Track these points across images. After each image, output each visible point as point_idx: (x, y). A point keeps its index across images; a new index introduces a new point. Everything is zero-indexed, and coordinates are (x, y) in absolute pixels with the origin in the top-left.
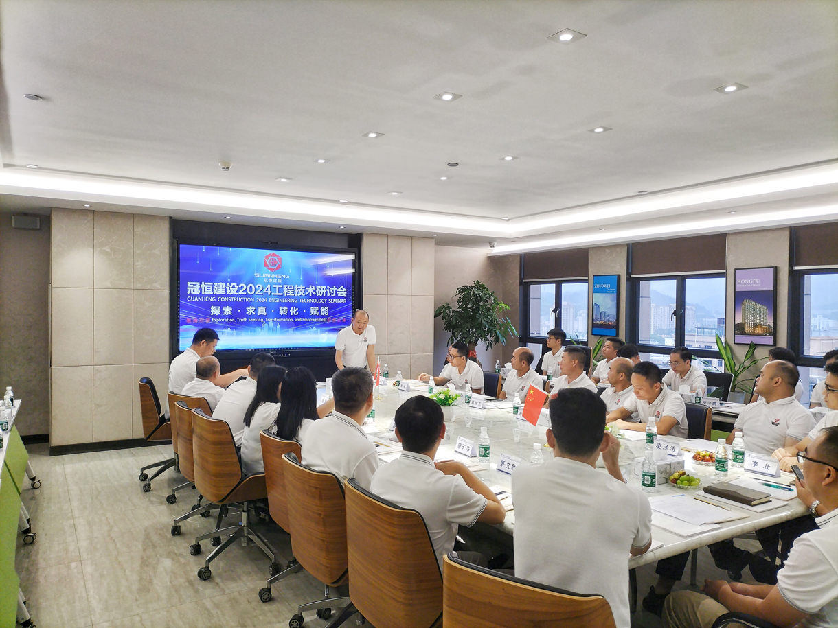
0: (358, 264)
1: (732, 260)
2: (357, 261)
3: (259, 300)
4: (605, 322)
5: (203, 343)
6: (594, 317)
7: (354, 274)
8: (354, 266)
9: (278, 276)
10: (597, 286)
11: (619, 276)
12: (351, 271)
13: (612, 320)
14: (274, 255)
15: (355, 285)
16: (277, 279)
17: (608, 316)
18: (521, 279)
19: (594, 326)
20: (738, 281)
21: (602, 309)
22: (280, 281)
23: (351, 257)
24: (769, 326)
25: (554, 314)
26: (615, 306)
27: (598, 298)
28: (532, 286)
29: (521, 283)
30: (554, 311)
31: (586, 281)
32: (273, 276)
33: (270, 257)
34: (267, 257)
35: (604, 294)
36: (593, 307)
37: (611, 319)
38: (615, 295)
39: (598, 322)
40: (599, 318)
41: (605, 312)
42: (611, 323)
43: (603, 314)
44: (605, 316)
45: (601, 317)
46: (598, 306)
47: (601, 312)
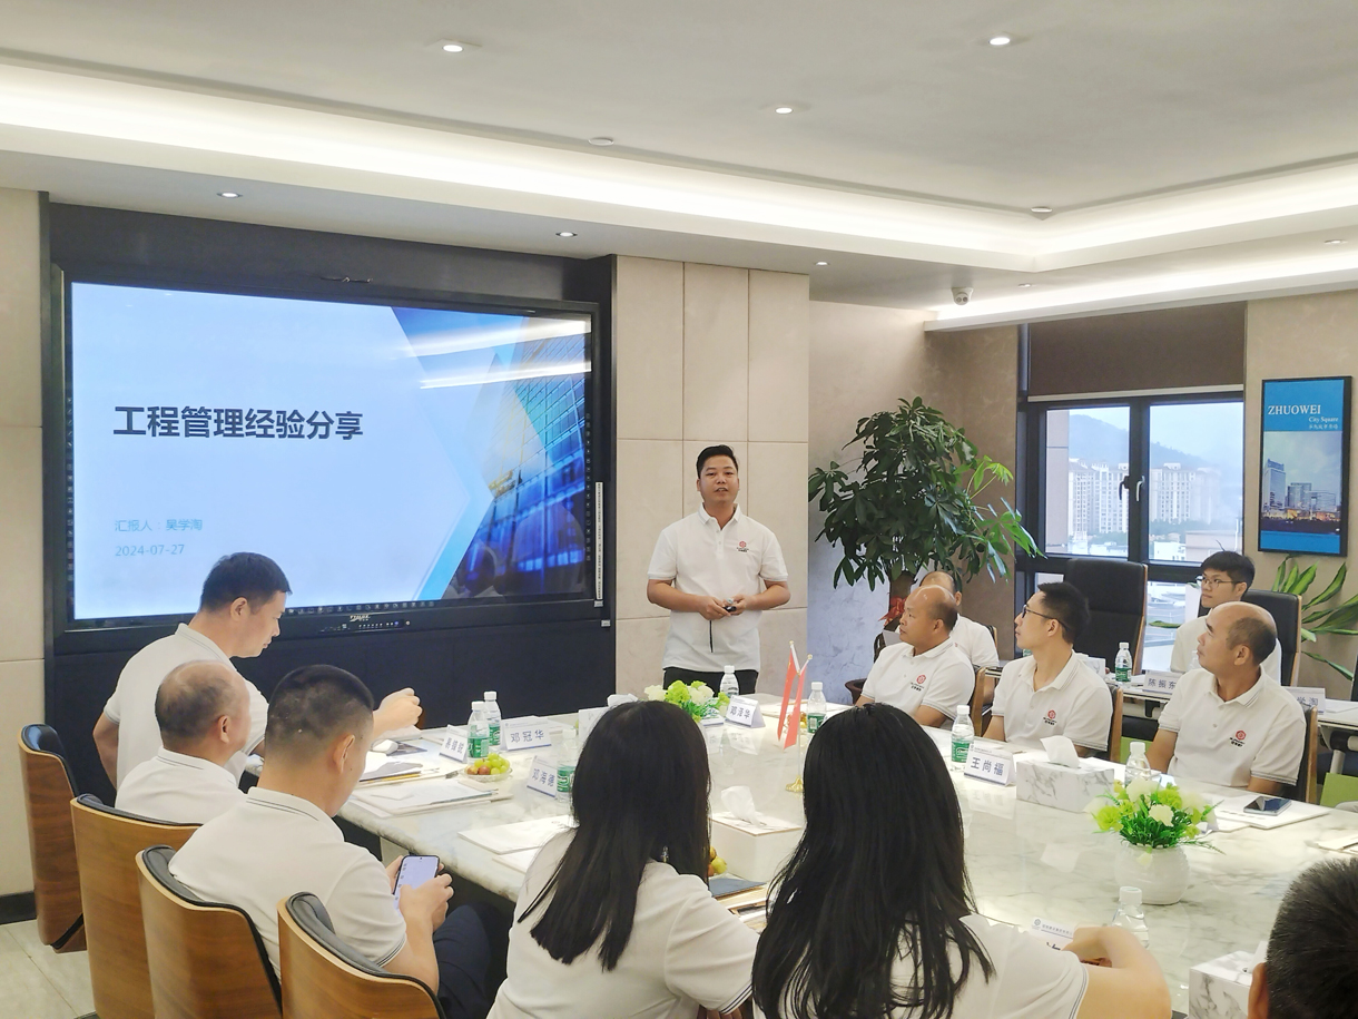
0: (600, 347)
2: (597, 340)
4: (1304, 513)
5: (239, 609)
6: (1266, 499)
7: (589, 378)
8: (589, 355)
10: (1276, 410)
11: (1348, 381)
12: (580, 367)
13: (1328, 508)
15: (594, 409)
17: (1313, 496)
18: (1022, 396)
19: (1265, 524)
21: (1292, 476)
23: (579, 327)
25: (1125, 492)
26: (1339, 468)
27: (1280, 444)
28: (1050, 414)
29: (1023, 405)
30: (1129, 483)
31: (1238, 396)
35: (1299, 435)
36: (1260, 469)
37: (1323, 506)
38: (1339, 434)
39: (1280, 515)
40: (1283, 502)
41: (1303, 486)
42: (1321, 518)
43: (1298, 490)
44: (1303, 495)
45: (1289, 499)
46: (1281, 467)
47: (1288, 484)
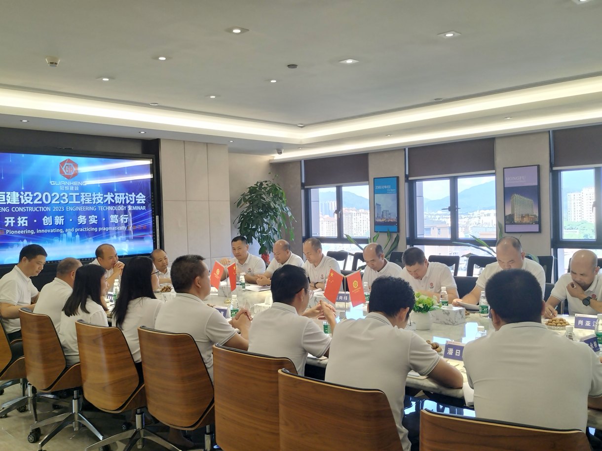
1: (500, 160)
2: (155, 167)
3: (56, 209)
4: (387, 220)
6: (376, 216)
7: (152, 180)
8: (152, 172)
9: (75, 183)
10: (378, 187)
11: (398, 178)
12: (149, 176)
13: (394, 218)
14: (69, 161)
15: (155, 190)
16: (74, 186)
17: (390, 214)
19: (376, 224)
20: (507, 179)
21: (383, 208)
22: (77, 189)
23: (148, 162)
24: (535, 216)
25: (336, 215)
26: (396, 205)
27: (380, 198)
28: (312, 190)
30: (337, 212)
32: (69, 183)
33: (66, 164)
34: (62, 164)
35: (385, 195)
36: (374, 207)
37: (392, 217)
38: (395, 195)
39: (380, 221)
40: (381, 216)
41: (386, 211)
42: (392, 221)
43: (385, 212)
44: (386, 214)
45: (382, 215)
46: (380, 205)
47: (382, 210)
